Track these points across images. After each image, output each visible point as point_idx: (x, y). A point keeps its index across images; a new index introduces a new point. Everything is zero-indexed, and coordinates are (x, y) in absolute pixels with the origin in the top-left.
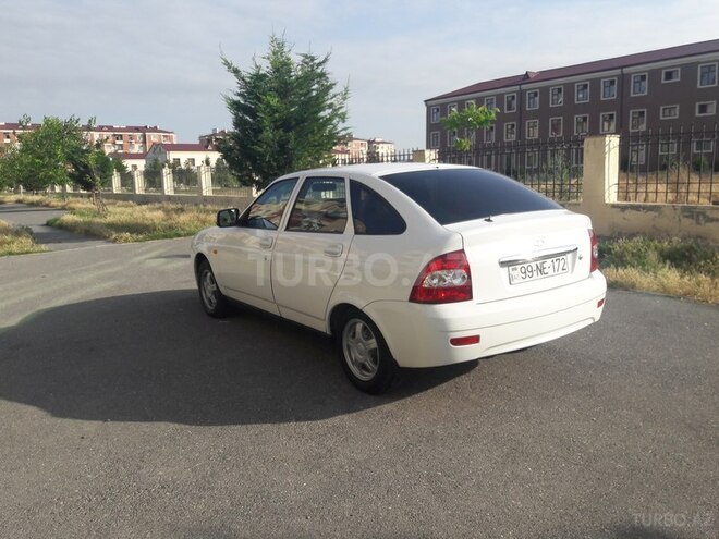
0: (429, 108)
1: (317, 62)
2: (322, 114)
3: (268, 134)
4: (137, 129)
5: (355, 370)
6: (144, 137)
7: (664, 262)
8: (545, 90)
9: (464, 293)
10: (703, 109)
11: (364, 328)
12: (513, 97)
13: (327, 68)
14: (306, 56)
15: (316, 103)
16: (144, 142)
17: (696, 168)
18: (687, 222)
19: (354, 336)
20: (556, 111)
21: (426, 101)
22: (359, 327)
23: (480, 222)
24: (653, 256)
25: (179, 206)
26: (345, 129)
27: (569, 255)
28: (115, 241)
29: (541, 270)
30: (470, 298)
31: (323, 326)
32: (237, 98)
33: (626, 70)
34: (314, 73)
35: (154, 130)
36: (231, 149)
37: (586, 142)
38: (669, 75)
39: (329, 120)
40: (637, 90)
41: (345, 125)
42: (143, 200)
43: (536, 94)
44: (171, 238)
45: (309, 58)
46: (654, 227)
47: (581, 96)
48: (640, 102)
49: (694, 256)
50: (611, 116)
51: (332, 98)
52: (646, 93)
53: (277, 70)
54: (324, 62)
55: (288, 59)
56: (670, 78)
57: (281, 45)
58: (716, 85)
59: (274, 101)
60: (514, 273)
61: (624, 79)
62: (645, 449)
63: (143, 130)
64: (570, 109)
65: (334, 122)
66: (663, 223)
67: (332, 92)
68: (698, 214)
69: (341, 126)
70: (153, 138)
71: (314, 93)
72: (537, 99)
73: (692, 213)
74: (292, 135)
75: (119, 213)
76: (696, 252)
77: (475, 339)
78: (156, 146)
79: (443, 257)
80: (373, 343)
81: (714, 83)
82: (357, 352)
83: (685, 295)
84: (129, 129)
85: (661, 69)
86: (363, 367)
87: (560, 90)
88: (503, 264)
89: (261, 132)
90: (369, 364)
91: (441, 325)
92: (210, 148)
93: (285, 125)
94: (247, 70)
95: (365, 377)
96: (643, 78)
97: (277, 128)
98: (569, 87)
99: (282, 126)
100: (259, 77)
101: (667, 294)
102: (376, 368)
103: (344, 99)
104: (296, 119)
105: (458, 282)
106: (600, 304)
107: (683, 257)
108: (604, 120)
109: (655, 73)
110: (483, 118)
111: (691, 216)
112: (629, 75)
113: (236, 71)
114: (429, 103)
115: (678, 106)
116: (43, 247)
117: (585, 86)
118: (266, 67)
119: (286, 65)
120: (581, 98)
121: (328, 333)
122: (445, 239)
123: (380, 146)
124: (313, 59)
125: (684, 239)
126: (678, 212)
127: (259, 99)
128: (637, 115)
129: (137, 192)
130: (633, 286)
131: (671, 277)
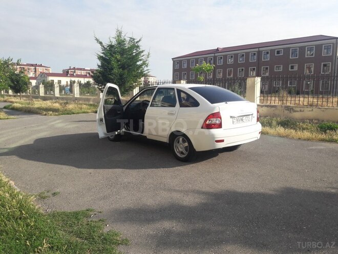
0: (174, 62)
1: (136, 41)
2: (138, 63)
3: (115, 71)
4: (32, 65)
5: (179, 155)
6: (36, 69)
7: (279, 125)
8: (225, 56)
9: (220, 126)
10: (292, 67)
11: (183, 139)
12: (212, 59)
13: (140, 44)
14: (131, 38)
15: (135, 58)
16: (35, 71)
17: (290, 93)
18: (286, 112)
19: (178, 142)
20: (230, 66)
21: (173, 59)
22: (181, 139)
23: (223, 103)
24: (274, 123)
25: (65, 101)
26: (148, 70)
27: (250, 116)
28: (45, 115)
29: (242, 120)
30: (221, 127)
31: (166, 140)
32: (102, 55)
33: (261, 49)
34: (135, 46)
35: (41, 66)
36: (99, 77)
37: (248, 80)
38: (278, 52)
39: (141, 66)
40: (265, 58)
41: (147, 68)
42: (44, 99)
43: (221, 58)
44: (70, 114)
45: (132, 39)
46: (274, 114)
47: (241, 59)
48: (266, 63)
49: (289, 124)
50: (254, 69)
51: (143, 57)
52: (269, 60)
53: (119, 43)
54: (139, 41)
55: (125, 39)
56: (279, 54)
57: (120, 33)
58: (298, 57)
59: (119, 57)
60: (234, 120)
61: (259, 53)
62: (275, 174)
63: (35, 66)
64: (236, 65)
65: (143, 67)
66: (277, 112)
67: (142, 54)
68: (291, 109)
69: (146, 69)
70: (40, 70)
71: (134, 54)
72: (222, 60)
73: (289, 109)
74: (126, 71)
75: (37, 104)
76: (290, 122)
77: (222, 141)
78: (42, 74)
79: (213, 114)
80: (186, 144)
81: (297, 56)
82: (180, 148)
83: (286, 136)
84: (28, 65)
85: (275, 49)
86: (182, 153)
87: (232, 57)
88: (231, 117)
89: (113, 69)
90: (184, 151)
91: (213, 136)
92: (69, 75)
93: (123, 67)
94: (106, 43)
95: (182, 156)
96: (268, 53)
97: (120, 68)
98: (236, 55)
99: (121, 68)
100: (111, 46)
101: (280, 136)
102: (187, 153)
103: (148, 57)
104: (127, 65)
105: (218, 122)
106: (260, 133)
107: (285, 124)
108: (251, 70)
109: (273, 51)
110: (209, 68)
111: (288, 110)
112: (262, 51)
113: (101, 43)
114: (174, 60)
115: (282, 66)
116: (13, 117)
117: (243, 55)
118: (114, 42)
119: (124, 41)
120: (241, 60)
121: (168, 142)
122: (214, 108)
123: (150, 78)
124: (134, 40)
125: (286, 118)
126: (283, 108)
127: (112, 56)
128: (264, 69)
129: (41, 95)
130: (268, 133)
131: (281, 130)
